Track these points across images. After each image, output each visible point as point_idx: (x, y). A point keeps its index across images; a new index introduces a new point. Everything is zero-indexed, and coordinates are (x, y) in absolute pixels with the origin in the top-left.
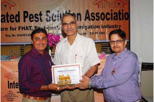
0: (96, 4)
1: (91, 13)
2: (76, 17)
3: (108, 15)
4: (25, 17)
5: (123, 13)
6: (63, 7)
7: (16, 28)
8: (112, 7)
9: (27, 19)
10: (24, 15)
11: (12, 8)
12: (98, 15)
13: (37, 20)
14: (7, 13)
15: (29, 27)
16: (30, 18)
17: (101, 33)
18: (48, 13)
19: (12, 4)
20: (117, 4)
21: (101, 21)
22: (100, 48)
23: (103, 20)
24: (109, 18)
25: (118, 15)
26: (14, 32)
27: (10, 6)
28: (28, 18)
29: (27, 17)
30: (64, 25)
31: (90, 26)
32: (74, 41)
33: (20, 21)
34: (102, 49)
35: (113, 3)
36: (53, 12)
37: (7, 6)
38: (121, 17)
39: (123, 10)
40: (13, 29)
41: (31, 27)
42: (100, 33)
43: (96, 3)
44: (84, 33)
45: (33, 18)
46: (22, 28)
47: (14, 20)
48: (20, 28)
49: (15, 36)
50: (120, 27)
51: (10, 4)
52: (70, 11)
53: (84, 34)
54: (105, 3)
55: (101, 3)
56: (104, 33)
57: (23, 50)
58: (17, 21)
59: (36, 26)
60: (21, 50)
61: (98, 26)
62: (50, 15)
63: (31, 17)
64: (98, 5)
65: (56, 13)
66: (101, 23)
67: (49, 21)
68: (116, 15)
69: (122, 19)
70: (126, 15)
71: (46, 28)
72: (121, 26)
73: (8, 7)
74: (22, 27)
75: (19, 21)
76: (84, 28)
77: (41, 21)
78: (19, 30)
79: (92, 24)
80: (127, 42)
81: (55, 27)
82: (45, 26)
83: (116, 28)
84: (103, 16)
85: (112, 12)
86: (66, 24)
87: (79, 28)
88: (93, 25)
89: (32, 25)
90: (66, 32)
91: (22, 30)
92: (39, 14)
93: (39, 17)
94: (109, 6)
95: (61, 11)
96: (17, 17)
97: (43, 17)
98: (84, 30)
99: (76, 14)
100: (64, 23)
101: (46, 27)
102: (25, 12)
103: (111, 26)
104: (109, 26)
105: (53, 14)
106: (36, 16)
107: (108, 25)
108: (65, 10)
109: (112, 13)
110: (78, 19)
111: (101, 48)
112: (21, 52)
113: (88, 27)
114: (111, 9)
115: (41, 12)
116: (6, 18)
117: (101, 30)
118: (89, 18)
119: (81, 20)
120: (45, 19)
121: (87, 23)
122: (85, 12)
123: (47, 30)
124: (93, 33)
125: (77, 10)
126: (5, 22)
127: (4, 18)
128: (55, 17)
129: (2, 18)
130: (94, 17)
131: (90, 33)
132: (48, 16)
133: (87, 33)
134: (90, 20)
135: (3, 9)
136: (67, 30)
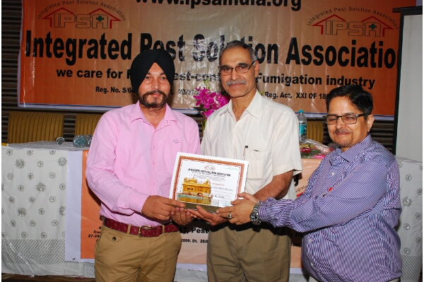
0: (316, 25)
1: (302, 45)
2: (266, 54)
3: (344, 53)
4: (144, 48)
5: (381, 50)
6: (236, 28)
7: (122, 73)
8: (356, 34)
10: (142, 42)
11: (115, 24)
12: (318, 51)
14: (103, 36)
17: (324, 96)
18: (199, 41)
19: (115, 14)
20: (370, 27)
21: (326, 65)
22: (320, 132)
23: (330, 64)
24: (347, 61)
25: (370, 55)
26: (116, 83)
27: (111, 21)
29: (148, 47)
30: (222, 71)
31: (297, 78)
33: (132, 57)
35: (358, 24)
36: (211, 39)
37: (103, 19)
38: (376, 61)
39: (381, 43)
40: (114, 75)
42: (321, 95)
43: (315, 22)
44: (282, 93)
47: (117, 53)
49: (117, 91)
50: (372, 85)
51: (112, 16)
52: (251, 39)
53: (282, 96)
54: (340, 23)
55: (329, 23)
58: (124, 57)
61: (317, 79)
62: (202, 45)
63: (159, 47)
64: (322, 26)
65: (218, 42)
66: (325, 71)
67: (201, 61)
68: (363, 53)
69: (377, 66)
70: (390, 56)
71: (193, 77)
72: (374, 81)
73: (105, 21)
75: (129, 56)
76: (283, 81)
77: (182, 59)
79: (302, 73)
81: (214, 76)
82: (189, 72)
84: (331, 53)
85: (354, 46)
86: (228, 69)
87: (271, 82)
88: (306, 75)
90: (226, 87)
92: (176, 41)
93: (177, 49)
94: (348, 30)
95: (231, 37)
96: (126, 48)
97: (185, 50)
98: (283, 85)
99: (266, 46)
100: (223, 65)
101: (192, 74)
102: (145, 36)
103: (350, 80)
104: (346, 80)
105: (211, 44)
106: (171, 46)
107: (343, 77)
108: (240, 35)
109: (354, 49)
110: (269, 58)
111: (323, 132)
113: (292, 80)
114: (352, 38)
115: (182, 36)
116: (99, 46)
117: (324, 88)
118: (296, 57)
119: (276, 62)
120: (191, 56)
121: (290, 70)
122: (288, 43)
123: (194, 81)
124: (304, 96)
125: (267, 37)
126: (96, 57)
127: (96, 48)
128: (216, 50)
129: (90, 47)
130: (308, 56)
131: (298, 95)
132: (197, 48)
133: (289, 94)
134: (299, 64)
135: (95, 26)
136: (229, 83)
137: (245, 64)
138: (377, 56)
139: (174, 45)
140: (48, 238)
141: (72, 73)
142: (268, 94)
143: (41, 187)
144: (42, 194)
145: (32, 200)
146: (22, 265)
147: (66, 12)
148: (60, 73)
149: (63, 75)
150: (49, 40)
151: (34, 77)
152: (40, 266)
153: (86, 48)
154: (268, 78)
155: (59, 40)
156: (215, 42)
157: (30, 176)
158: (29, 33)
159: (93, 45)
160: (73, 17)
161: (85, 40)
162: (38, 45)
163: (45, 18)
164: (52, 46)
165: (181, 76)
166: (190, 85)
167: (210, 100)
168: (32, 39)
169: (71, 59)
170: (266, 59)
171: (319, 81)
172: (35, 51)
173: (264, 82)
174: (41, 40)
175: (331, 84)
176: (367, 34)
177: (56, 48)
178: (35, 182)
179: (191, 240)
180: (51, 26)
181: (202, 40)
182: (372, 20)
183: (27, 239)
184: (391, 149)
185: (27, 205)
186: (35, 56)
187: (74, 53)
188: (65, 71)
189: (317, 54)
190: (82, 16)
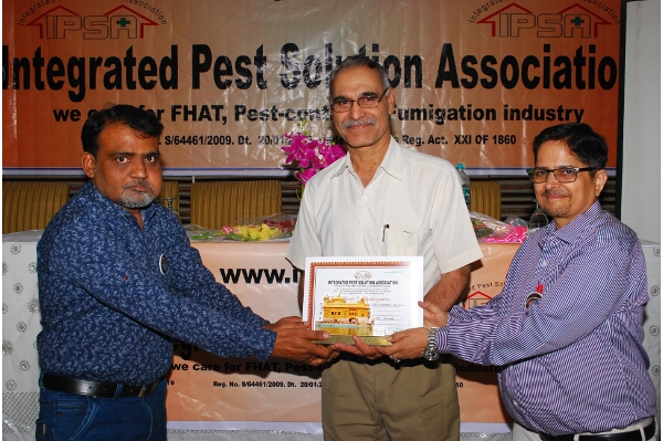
0: (483, 21)
1: (462, 56)
2: (403, 72)
3: (531, 66)
4: (198, 69)
5: (592, 60)
6: (351, 31)
7: (163, 111)
8: (550, 34)
9: (207, 78)
10: (196, 59)
11: (150, 31)
12: (489, 64)
13: (244, 80)
14: (130, 52)
15: (213, 107)
16: (218, 74)
17: (501, 140)
18: (290, 54)
19: (148, 14)
20: (572, 21)
21: (503, 88)
22: (496, 200)
23: (509, 85)
24: (537, 80)
25: (574, 68)
27: (142, 25)
28: (210, 73)
29: (205, 67)
30: (336, 107)
31: (455, 110)
32: (379, 170)
33: (179, 85)
34: (503, 203)
35: (552, 17)
36: (309, 51)
37: (129, 22)
38: (585, 77)
39: (592, 48)
41: (222, 107)
42: (495, 137)
43: (483, 15)
44: (431, 137)
45: (229, 72)
46: (187, 112)
47: (154, 78)
48: (177, 110)
50: (579, 118)
51: (143, 17)
52: (375, 48)
53: (431, 140)
54: (522, 17)
55: (504, 18)
56: (511, 140)
57: (188, 198)
58: (166, 85)
59: (241, 107)
60: (182, 198)
61: (488, 111)
62: (293, 61)
63: (223, 67)
64: (494, 23)
65: (321, 55)
66: (501, 97)
67: (294, 87)
68: (563, 66)
69: (587, 86)
70: (607, 69)
71: (281, 115)
72: (582, 111)
73: (131, 26)
74: (186, 107)
75: (172, 84)
76: (431, 117)
77: (262, 86)
78: (174, 119)
79: (463, 103)
80: (610, 178)
81: (317, 111)
82: (274, 107)
83: (560, 118)
84: (510, 68)
85: (547, 54)
86: (345, 102)
87: (413, 118)
88: (469, 106)
89: (226, 101)
90: (342, 132)
91: (186, 119)
92: (252, 55)
93: (253, 68)
94: (536, 28)
95: (343, 45)
96: (169, 70)
97: (268, 70)
98: (432, 123)
99: (402, 60)
100: (337, 95)
101: (280, 111)
102: (200, 49)
103: (542, 111)
104: (536, 110)
105: (311, 58)
106: (243, 65)
107: (531, 106)
108: (359, 42)
109: (547, 60)
110: (407, 79)
111: (500, 199)
112: (181, 206)
113: (447, 114)
114: (544, 41)
115: (261, 48)
116: (124, 69)
117: (500, 126)
118: (452, 76)
119: (419, 85)
120: (277, 79)
121: (443, 98)
122: (439, 52)
123: (284, 120)
124: (467, 140)
125: (404, 44)
126: (119, 87)
127: (118, 72)
128: (318, 69)
129: (108, 69)
130: (472, 73)
131: (458, 138)
132: (287, 67)
133: (443, 138)
134: (458, 87)
135: (114, 34)
136: (347, 123)
137: (372, 94)
138: (585, 70)
139: (248, 62)
141: (79, 114)
142: (407, 139)
143: (35, 305)
145: (22, 327)
147: (66, 13)
148: (60, 115)
150: (38, 61)
151: (17, 123)
153: (101, 71)
154: (407, 112)
155: (56, 60)
156: (317, 56)
157: (18, 289)
158: (5, 50)
159: (113, 67)
160: (78, 20)
162: (22, 71)
163: (31, 24)
164: (44, 71)
165: (262, 114)
166: (277, 128)
167: (309, 154)
168: (12, 60)
169: (77, 91)
170: (402, 81)
171: (490, 114)
172: (17, 79)
173: (401, 118)
174: (25, 60)
175: (512, 118)
177: (51, 74)
178: (25, 298)
179: (285, 383)
180: (41, 37)
181: (295, 53)
182: (576, 11)
183: (15, 391)
185: (14, 337)
186: (17, 87)
187: (81, 81)
188: (67, 111)
189: (486, 70)
190: (93, 19)
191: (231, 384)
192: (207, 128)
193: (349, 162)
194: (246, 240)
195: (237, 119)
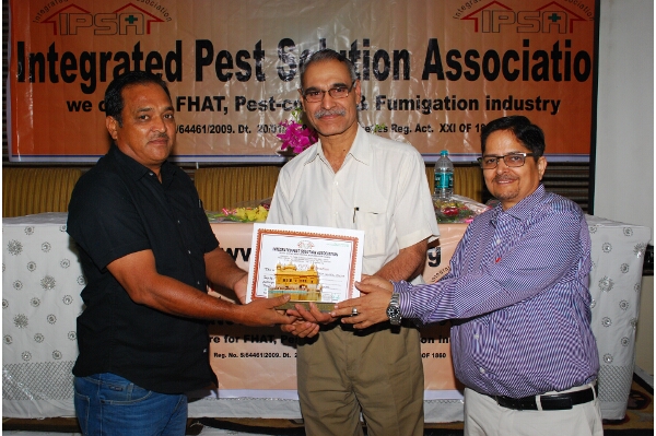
0: (466, 18)
1: (447, 50)
2: (392, 66)
3: (511, 60)
4: (201, 63)
5: (568, 54)
6: (343, 27)
8: (529, 30)
9: (210, 71)
10: (199, 53)
11: (155, 27)
12: (472, 58)
13: (244, 73)
14: (137, 47)
15: (215, 98)
16: (219, 67)
18: (287, 49)
19: (154, 11)
20: (549, 18)
21: (485, 80)
23: (491, 77)
24: (517, 72)
25: (551, 62)
27: (149, 22)
28: (212, 67)
29: (208, 61)
31: (440, 101)
32: (348, 156)
33: (183, 78)
35: (531, 14)
36: (305, 46)
37: (137, 19)
38: (561, 70)
39: (568, 43)
41: (223, 98)
42: (477, 126)
43: (466, 13)
44: (418, 126)
45: (230, 66)
46: (191, 103)
47: (160, 71)
48: (182, 101)
50: (555, 108)
51: (150, 14)
52: (366, 43)
53: (418, 129)
54: (503, 14)
55: (486, 15)
58: (171, 78)
59: (241, 98)
61: (471, 101)
62: (291, 55)
63: (224, 61)
64: (476, 20)
65: (316, 48)
66: (483, 88)
67: (290, 79)
68: (541, 59)
69: (563, 78)
70: (582, 62)
71: (279, 106)
72: (559, 102)
73: (139, 23)
74: (190, 99)
75: (178, 76)
76: (418, 107)
77: (261, 78)
78: (179, 109)
79: (448, 94)
82: (272, 98)
83: (539, 109)
84: (491, 61)
85: (526, 49)
86: (316, 93)
87: (401, 109)
88: (454, 96)
89: (227, 92)
91: (190, 109)
92: (251, 50)
93: (252, 62)
94: (516, 24)
95: (336, 40)
96: (174, 63)
97: (266, 64)
98: (419, 113)
99: (391, 54)
100: (309, 86)
101: (277, 102)
102: (203, 44)
103: (522, 101)
104: (516, 101)
105: (306, 52)
106: (243, 59)
107: (511, 97)
108: (351, 37)
109: (526, 54)
110: (396, 72)
113: (433, 104)
114: (523, 37)
115: (260, 43)
116: (132, 63)
117: (482, 116)
118: (437, 69)
119: (407, 77)
120: (274, 72)
121: (429, 89)
122: (425, 46)
123: (281, 111)
124: (452, 128)
125: (393, 39)
127: (126, 65)
129: (118, 63)
130: (457, 66)
131: (443, 127)
132: (284, 61)
133: (429, 127)
134: (443, 79)
135: (123, 31)
136: (319, 114)
137: (343, 85)
138: (562, 63)
139: (248, 56)
140: (64, 359)
141: (91, 105)
142: (395, 128)
143: (49, 282)
144: (51, 292)
145: (36, 303)
146: (24, 403)
147: (78, 11)
148: (73, 106)
149: (77, 110)
150: (53, 55)
151: (32, 113)
152: (53, 402)
153: (111, 65)
154: (395, 102)
155: (69, 55)
156: (311, 51)
157: (31, 267)
158: (21, 45)
159: (122, 61)
160: (89, 18)
161: (110, 54)
162: (37, 65)
163: (46, 21)
164: (58, 65)
165: (260, 104)
166: (275, 118)
167: (303, 141)
168: (27, 54)
169: (88, 83)
170: (391, 73)
171: (474, 104)
172: (32, 72)
173: (390, 109)
174: (40, 55)
176: (546, 29)
177: (64, 68)
178: (39, 275)
179: (281, 354)
180: (55, 33)
181: (291, 48)
182: (553, 8)
183: (30, 362)
184: (586, 206)
185: (29, 311)
186: (33, 80)
187: (92, 75)
188: (80, 103)
189: (470, 64)
190: (103, 16)
191: (231, 355)
192: (209, 118)
193: (320, 150)
194: (244, 222)
195: (238, 109)
